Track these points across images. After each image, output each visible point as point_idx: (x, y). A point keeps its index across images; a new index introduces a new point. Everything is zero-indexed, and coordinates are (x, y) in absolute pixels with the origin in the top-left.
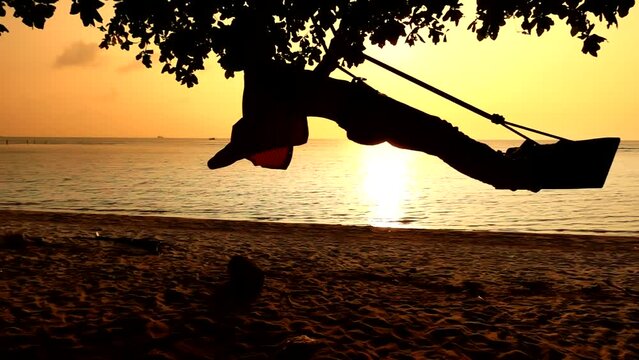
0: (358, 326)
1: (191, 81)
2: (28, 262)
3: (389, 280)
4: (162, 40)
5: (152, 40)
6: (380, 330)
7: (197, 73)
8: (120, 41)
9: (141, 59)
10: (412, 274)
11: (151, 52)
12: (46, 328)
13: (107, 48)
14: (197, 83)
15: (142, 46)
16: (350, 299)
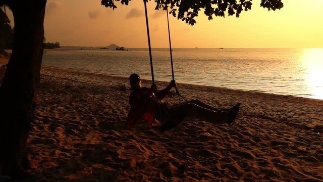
0: (237, 134)
1: (192, 22)
2: (124, 96)
3: (272, 120)
4: (179, 4)
5: (175, 4)
6: (246, 137)
7: (195, 18)
8: (163, 6)
9: (172, 13)
10: (288, 119)
11: (176, 10)
12: (120, 117)
13: (158, 9)
14: (195, 23)
15: (171, 8)
16: (242, 123)
